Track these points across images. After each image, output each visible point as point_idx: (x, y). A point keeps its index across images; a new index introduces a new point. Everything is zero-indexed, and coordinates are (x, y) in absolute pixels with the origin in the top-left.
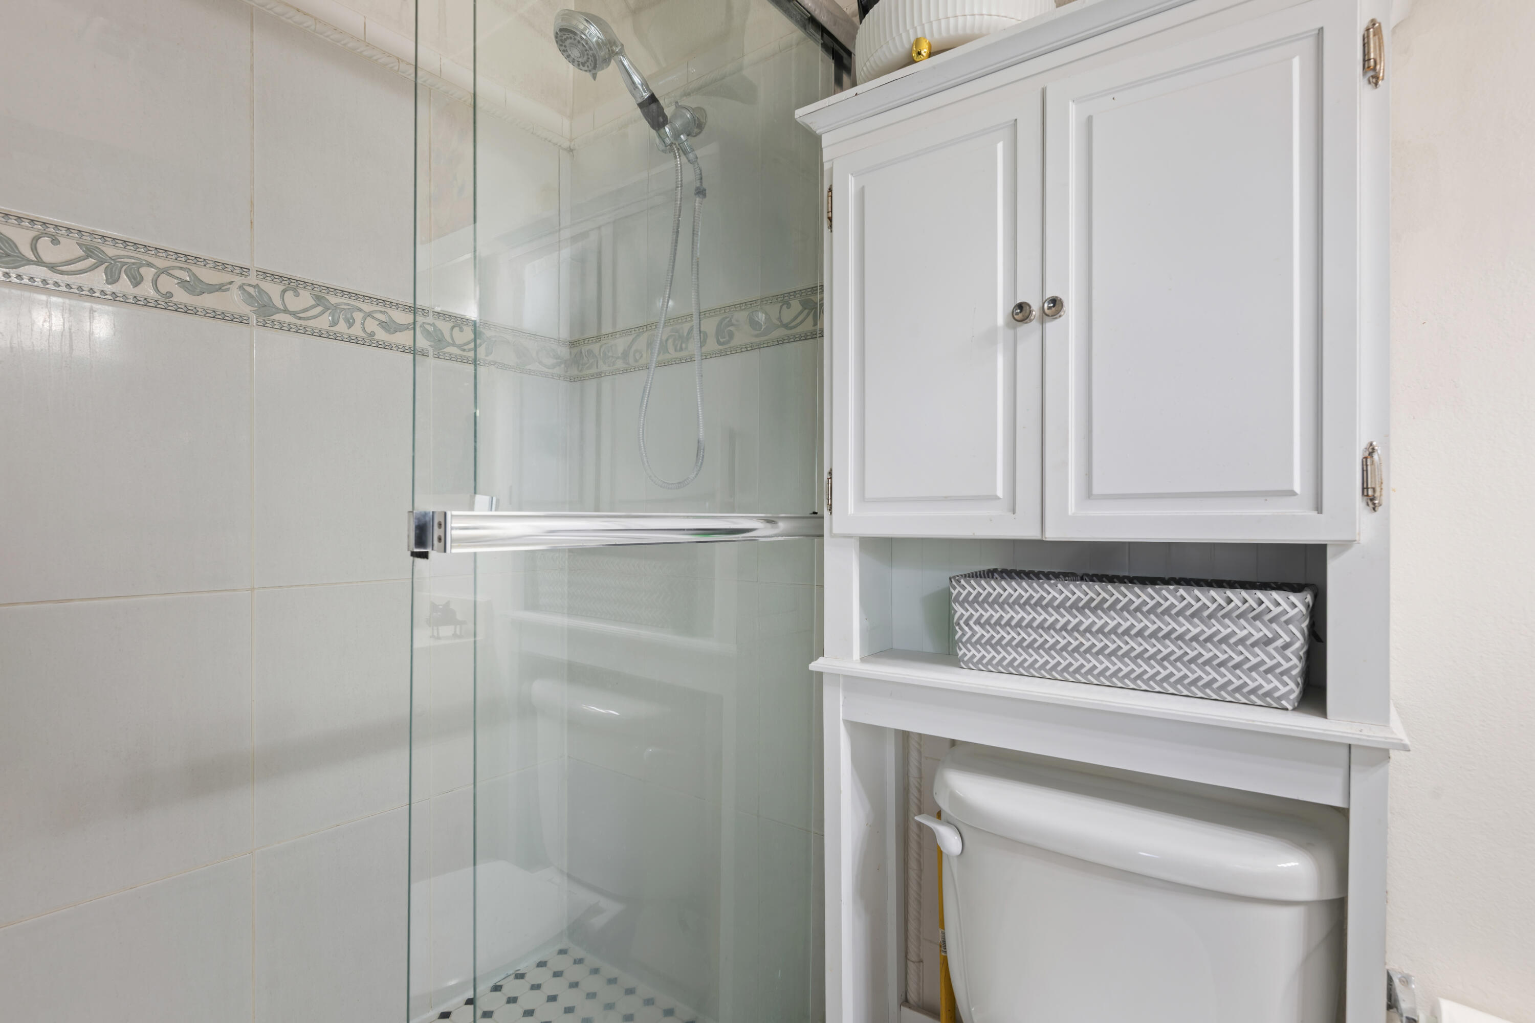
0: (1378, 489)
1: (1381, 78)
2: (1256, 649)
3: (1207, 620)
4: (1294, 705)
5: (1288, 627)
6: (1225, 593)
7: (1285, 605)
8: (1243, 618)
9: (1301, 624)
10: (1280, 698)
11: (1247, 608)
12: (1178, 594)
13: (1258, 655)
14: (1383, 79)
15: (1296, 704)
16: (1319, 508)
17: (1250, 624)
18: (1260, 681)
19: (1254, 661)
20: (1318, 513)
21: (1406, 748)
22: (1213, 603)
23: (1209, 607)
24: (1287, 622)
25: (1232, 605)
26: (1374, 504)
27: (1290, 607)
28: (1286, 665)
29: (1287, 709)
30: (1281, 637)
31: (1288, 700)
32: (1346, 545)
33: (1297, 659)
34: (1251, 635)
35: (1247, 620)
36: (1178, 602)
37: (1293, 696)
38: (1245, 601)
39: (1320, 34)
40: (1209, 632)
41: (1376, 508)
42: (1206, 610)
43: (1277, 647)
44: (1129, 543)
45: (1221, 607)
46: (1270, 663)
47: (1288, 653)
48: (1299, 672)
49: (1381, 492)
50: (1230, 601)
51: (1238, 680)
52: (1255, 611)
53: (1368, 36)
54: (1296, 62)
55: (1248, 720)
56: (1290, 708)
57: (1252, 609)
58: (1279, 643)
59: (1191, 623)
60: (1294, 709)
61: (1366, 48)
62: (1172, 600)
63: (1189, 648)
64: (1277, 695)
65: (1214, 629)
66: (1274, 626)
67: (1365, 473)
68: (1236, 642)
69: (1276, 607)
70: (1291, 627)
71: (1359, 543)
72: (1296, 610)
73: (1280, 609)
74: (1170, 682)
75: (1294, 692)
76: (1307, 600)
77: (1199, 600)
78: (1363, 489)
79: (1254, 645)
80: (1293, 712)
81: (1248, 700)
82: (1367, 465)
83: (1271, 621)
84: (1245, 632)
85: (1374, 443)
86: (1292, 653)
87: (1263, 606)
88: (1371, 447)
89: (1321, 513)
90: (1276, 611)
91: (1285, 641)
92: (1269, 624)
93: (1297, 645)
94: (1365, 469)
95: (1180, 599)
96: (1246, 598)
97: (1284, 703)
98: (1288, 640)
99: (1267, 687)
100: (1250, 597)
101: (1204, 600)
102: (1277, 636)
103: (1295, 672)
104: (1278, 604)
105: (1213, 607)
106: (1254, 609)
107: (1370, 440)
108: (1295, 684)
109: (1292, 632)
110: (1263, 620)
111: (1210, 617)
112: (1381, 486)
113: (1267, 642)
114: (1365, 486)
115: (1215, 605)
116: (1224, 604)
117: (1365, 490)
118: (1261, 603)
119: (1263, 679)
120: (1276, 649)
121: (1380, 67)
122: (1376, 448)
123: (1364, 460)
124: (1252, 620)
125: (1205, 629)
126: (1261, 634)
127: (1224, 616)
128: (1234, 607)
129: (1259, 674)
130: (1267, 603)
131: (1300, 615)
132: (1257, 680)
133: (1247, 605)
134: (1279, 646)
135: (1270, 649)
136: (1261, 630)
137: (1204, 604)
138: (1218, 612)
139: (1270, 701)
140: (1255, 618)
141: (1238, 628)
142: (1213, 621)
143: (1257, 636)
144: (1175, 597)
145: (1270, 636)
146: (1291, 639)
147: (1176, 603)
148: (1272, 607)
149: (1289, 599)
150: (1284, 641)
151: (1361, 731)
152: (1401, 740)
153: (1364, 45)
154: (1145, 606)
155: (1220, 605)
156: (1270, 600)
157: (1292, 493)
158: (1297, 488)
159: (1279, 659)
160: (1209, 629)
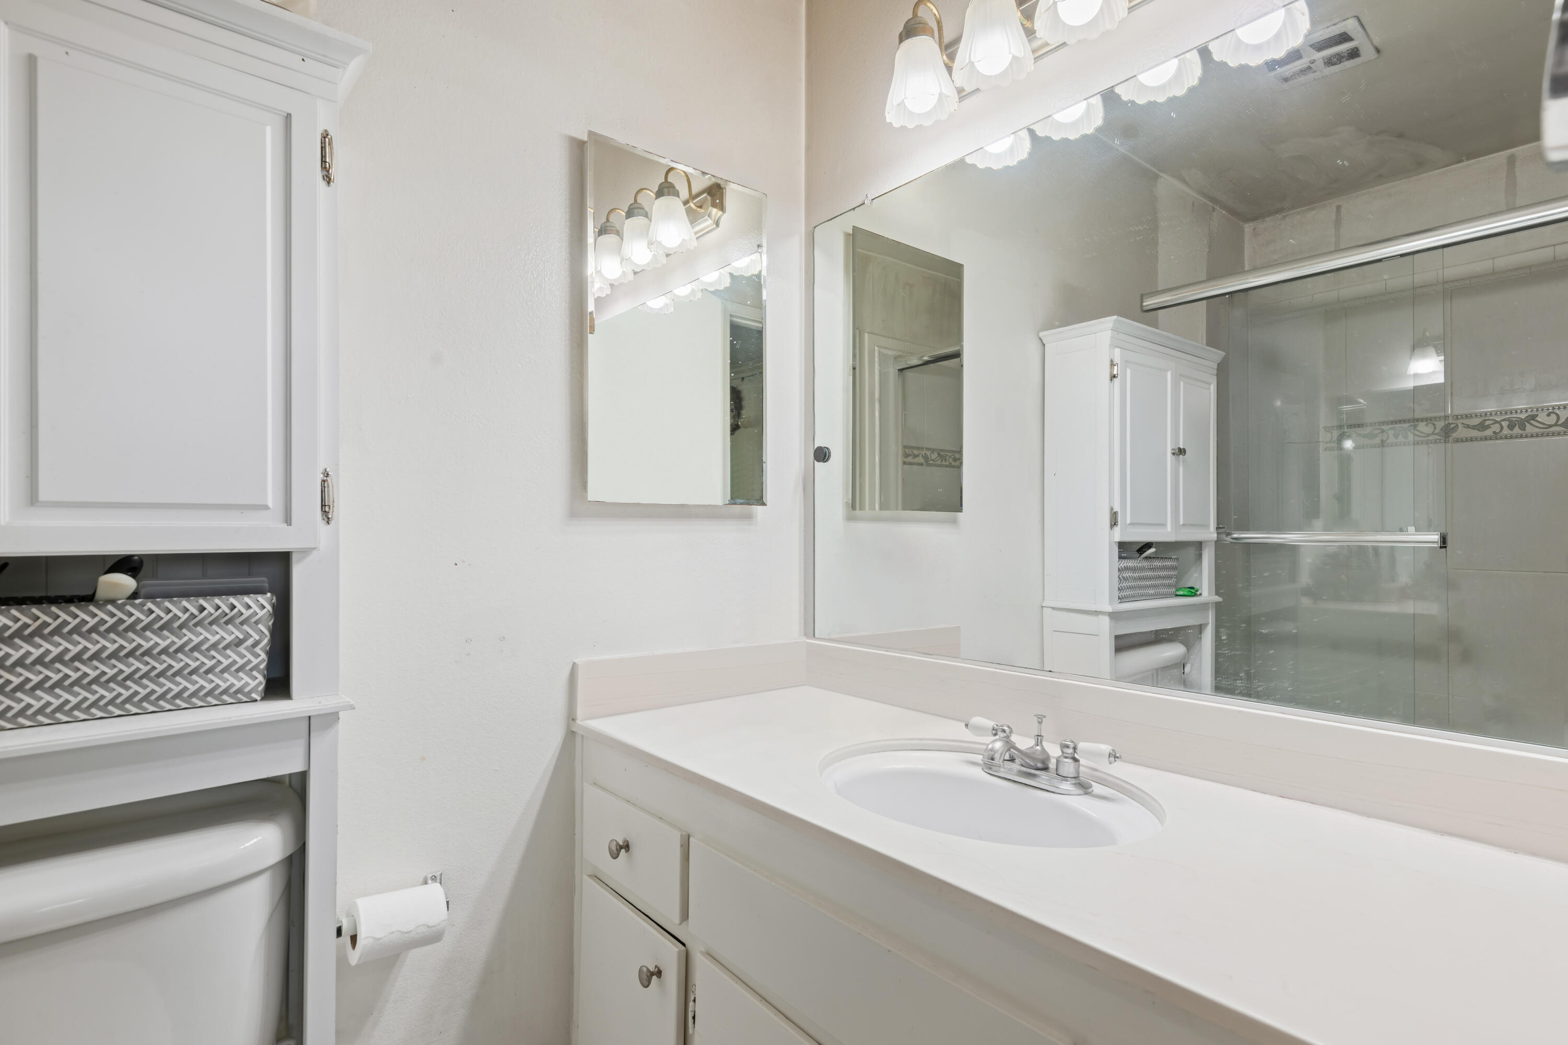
0: (331, 507)
1: (332, 180)
2: (228, 652)
3: (178, 631)
4: (262, 695)
5: (258, 627)
6: (197, 602)
7: (255, 607)
8: (215, 624)
9: (268, 623)
10: (250, 692)
11: (220, 614)
12: (146, 608)
13: (230, 657)
14: (333, 182)
15: (263, 694)
16: (288, 520)
17: (222, 629)
18: (232, 680)
19: (226, 662)
20: (288, 525)
21: (352, 708)
22: (184, 613)
23: (180, 618)
24: (257, 623)
25: (205, 612)
26: (328, 518)
27: (259, 608)
28: (255, 661)
29: (256, 701)
30: (252, 636)
31: (256, 693)
32: (306, 552)
33: (265, 653)
34: (223, 638)
35: (219, 626)
36: (145, 616)
37: (261, 688)
38: (218, 608)
39: (289, 117)
40: (179, 643)
41: (330, 522)
42: (177, 621)
43: (248, 646)
44: (47, 557)
45: (193, 616)
46: (241, 662)
47: (258, 650)
48: (265, 667)
49: (333, 509)
50: (202, 609)
51: (210, 684)
52: (227, 616)
53: (325, 143)
54: (268, 129)
55: (224, 719)
56: (259, 698)
57: (224, 614)
58: (250, 642)
59: (159, 636)
60: (263, 699)
61: (323, 151)
62: (137, 614)
63: (157, 662)
64: (247, 690)
65: (185, 639)
66: (245, 627)
67: (323, 492)
68: (208, 648)
69: (247, 610)
70: (261, 626)
71: (319, 550)
72: (265, 610)
73: (251, 611)
74: (134, 702)
75: (262, 684)
76: (273, 601)
77: (169, 611)
78: (322, 506)
79: (225, 648)
80: (262, 701)
81: (220, 701)
82: (325, 487)
83: (242, 623)
84: (217, 637)
85: (328, 469)
86: (261, 649)
87: (236, 611)
88: (326, 473)
89: (291, 525)
90: (247, 613)
91: (255, 639)
92: (240, 626)
93: (265, 641)
94: (323, 490)
95: (148, 613)
96: (219, 604)
97: (254, 696)
98: (257, 638)
99: (238, 685)
100: (223, 602)
101: (175, 610)
102: (248, 636)
103: (262, 666)
104: (249, 607)
105: (184, 617)
106: (227, 614)
107: (326, 467)
108: (262, 676)
109: (261, 630)
110: (235, 623)
111: (181, 627)
112: (333, 504)
113: (239, 643)
114: (324, 504)
115: (187, 615)
116: (196, 612)
117: (324, 507)
118: (233, 607)
119: (234, 678)
120: (246, 648)
121: (332, 171)
122: (329, 473)
123: (323, 482)
124: (224, 625)
125: (176, 640)
126: (233, 637)
127: (196, 625)
128: (207, 614)
129: (231, 674)
130: (239, 607)
131: (268, 615)
132: (228, 680)
133: (220, 611)
134: (250, 645)
135: (242, 649)
136: (233, 633)
137: (175, 615)
138: (190, 621)
139: (239, 697)
140: (227, 623)
141: (211, 634)
142: (184, 631)
143: (229, 638)
144: (142, 612)
145: (241, 637)
146: (261, 637)
147: (142, 617)
148: (243, 610)
149: (258, 601)
150: (253, 639)
151: (320, 703)
152: (349, 702)
153: (322, 147)
154: (103, 625)
155: (192, 614)
156: (242, 604)
157: (266, 507)
158: (270, 504)
159: (249, 656)
160: (180, 639)
